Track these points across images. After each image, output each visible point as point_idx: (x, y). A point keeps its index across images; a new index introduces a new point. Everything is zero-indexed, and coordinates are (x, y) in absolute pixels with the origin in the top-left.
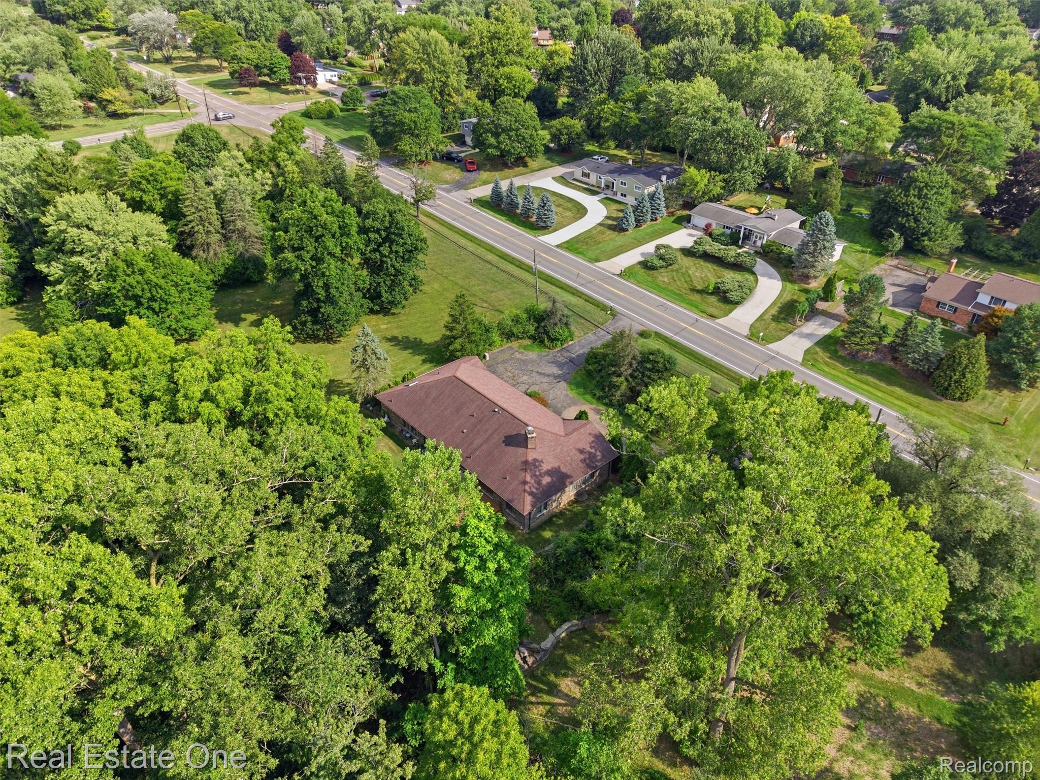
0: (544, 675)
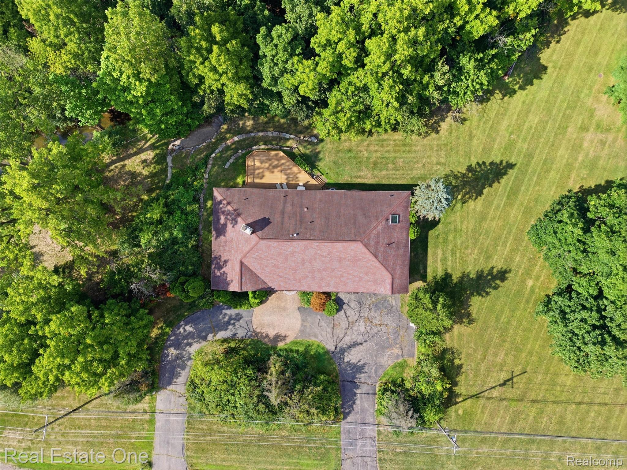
0: (162, 149)
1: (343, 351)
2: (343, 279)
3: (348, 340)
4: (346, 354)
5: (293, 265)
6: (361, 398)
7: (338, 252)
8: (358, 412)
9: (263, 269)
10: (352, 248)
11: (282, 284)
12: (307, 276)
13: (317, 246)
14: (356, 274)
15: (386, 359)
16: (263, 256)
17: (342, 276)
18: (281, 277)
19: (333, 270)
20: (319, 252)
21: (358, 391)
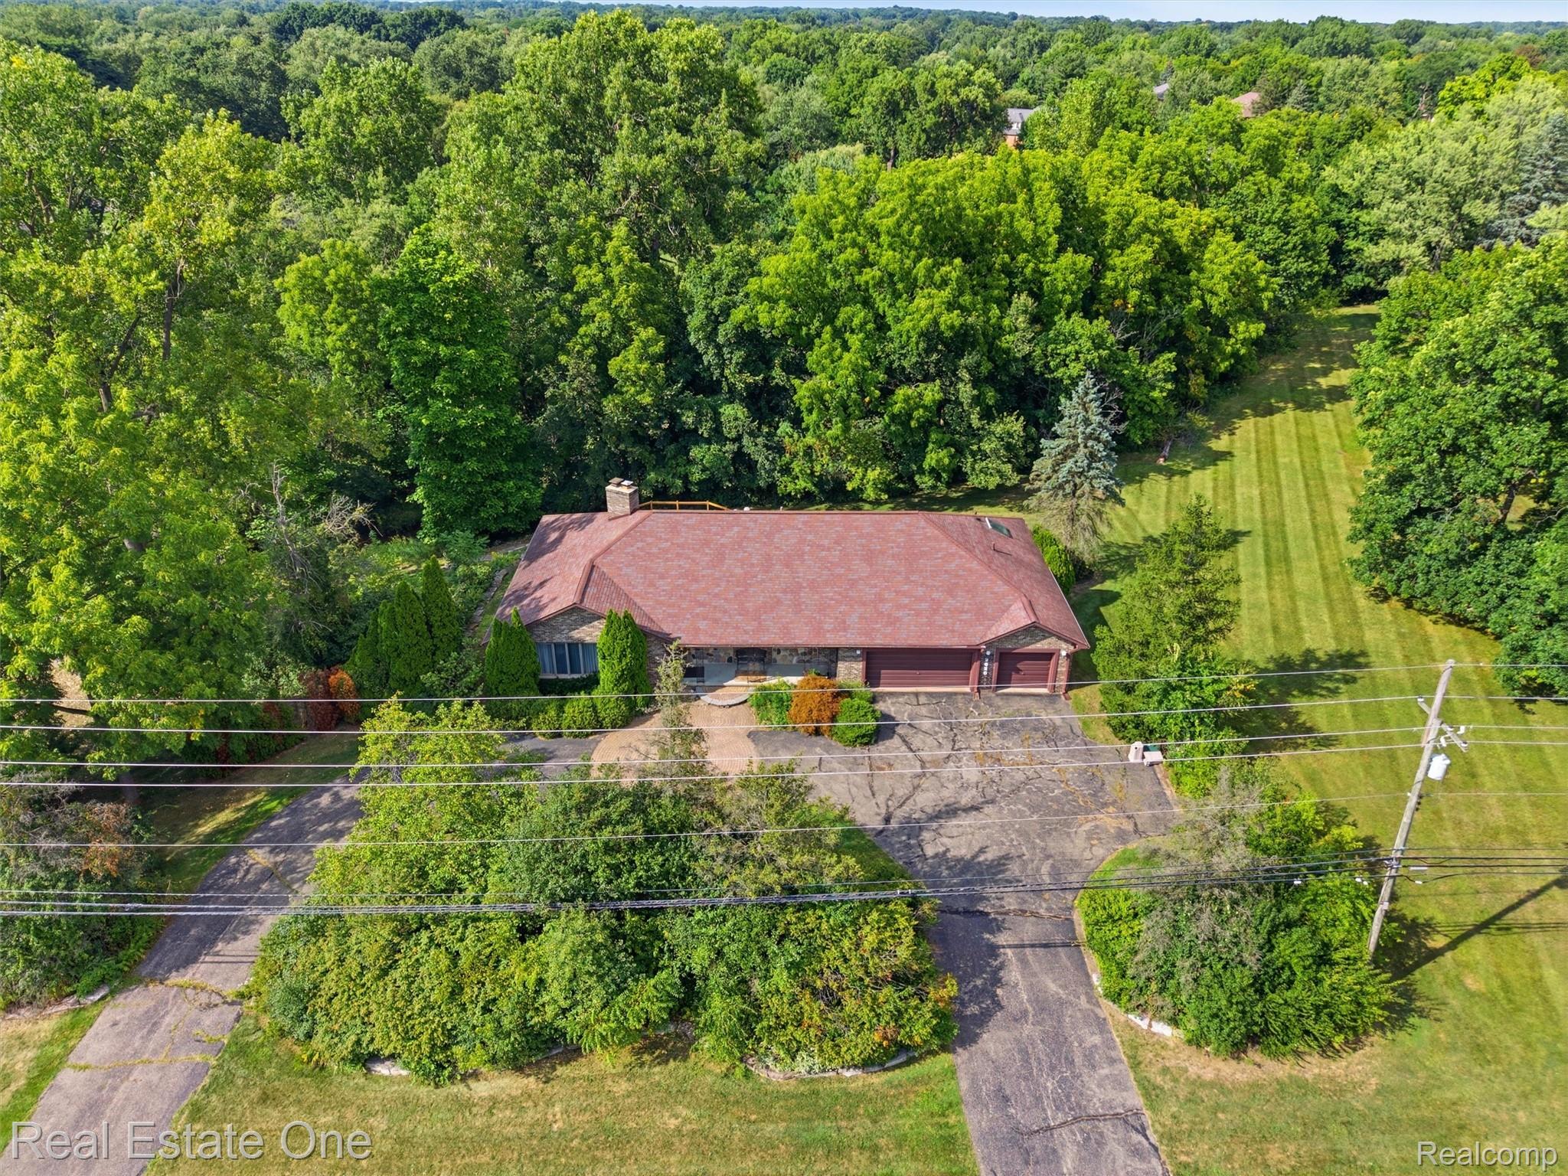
1: (913, 829)
2: (885, 607)
3: (926, 800)
4: (926, 835)
5: (738, 571)
6: (1023, 962)
7: (861, 536)
8: (1025, 1013)
9: (652, 584)
10: (899, 526)
11: (702, 625)
12: (779, 602)
13: (805, 523)
14: (920, 591)
15: (1080, 842)
16: (655, 550)
17: (882, 600)
18: (702, 604)
19: (853, 584)
20: (810, 537)
21: (1002, 939)
